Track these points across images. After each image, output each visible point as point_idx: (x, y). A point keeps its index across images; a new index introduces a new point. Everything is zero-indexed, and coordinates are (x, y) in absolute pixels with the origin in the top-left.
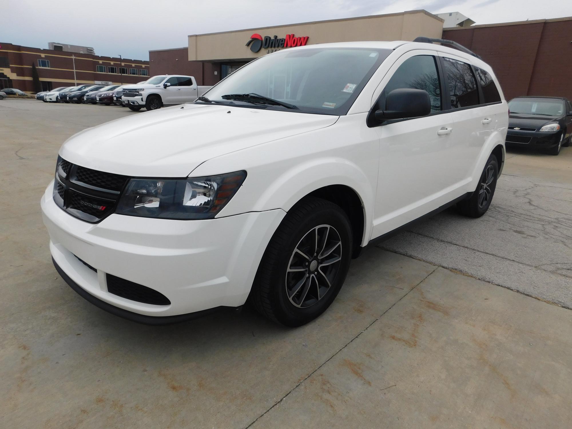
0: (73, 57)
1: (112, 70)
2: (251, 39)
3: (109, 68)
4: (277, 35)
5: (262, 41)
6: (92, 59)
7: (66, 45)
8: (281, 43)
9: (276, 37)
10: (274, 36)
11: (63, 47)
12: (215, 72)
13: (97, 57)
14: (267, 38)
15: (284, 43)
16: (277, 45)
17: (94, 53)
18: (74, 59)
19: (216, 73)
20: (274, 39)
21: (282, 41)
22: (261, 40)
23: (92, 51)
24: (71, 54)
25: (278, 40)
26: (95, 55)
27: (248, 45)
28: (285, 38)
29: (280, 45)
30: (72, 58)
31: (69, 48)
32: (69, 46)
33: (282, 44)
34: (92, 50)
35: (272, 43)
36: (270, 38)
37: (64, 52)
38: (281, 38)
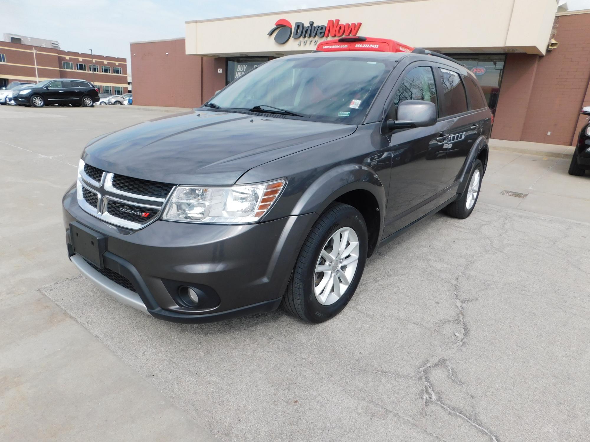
0: (34, 51)
1: (81, 67)
2: (276, 26)
3: (77, 64)
4: (313, 21)
5: (291, 29)
6: (57, 53)
7: (26, 37)
8: (319, 31)
9: (312, 24)
10: (310, 22)
11: (22, 39)
12: (219, 69)
13: (64, 53)
14: (299, 24)
15: (324, 31)
16: (313, 34)
17: (60, 48)
18: (35, 53)
19: (220, 71)
20: (309, 25)
21: (322, 28)
22: (290, 27)
23: (58, 46)
24: (30, 47)
25: (315, 27)
26: (61, 50)
27: (271, 34)
28: (326, 25)
29: (318, 33)
30: (32, 52)
31: (29, 40)
32: (29, 38)
33: (321, 33)
34: (57, 44)
35: (307, 31)
36: (303, 25)
37: (22, 44)
38: (320, 25)
